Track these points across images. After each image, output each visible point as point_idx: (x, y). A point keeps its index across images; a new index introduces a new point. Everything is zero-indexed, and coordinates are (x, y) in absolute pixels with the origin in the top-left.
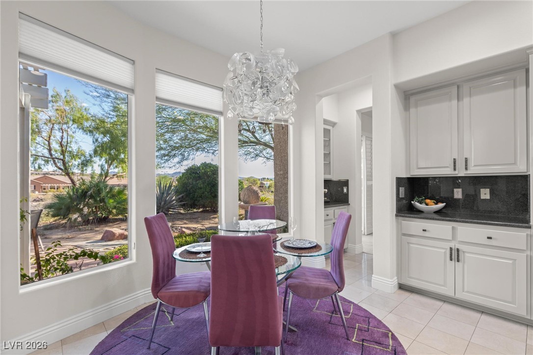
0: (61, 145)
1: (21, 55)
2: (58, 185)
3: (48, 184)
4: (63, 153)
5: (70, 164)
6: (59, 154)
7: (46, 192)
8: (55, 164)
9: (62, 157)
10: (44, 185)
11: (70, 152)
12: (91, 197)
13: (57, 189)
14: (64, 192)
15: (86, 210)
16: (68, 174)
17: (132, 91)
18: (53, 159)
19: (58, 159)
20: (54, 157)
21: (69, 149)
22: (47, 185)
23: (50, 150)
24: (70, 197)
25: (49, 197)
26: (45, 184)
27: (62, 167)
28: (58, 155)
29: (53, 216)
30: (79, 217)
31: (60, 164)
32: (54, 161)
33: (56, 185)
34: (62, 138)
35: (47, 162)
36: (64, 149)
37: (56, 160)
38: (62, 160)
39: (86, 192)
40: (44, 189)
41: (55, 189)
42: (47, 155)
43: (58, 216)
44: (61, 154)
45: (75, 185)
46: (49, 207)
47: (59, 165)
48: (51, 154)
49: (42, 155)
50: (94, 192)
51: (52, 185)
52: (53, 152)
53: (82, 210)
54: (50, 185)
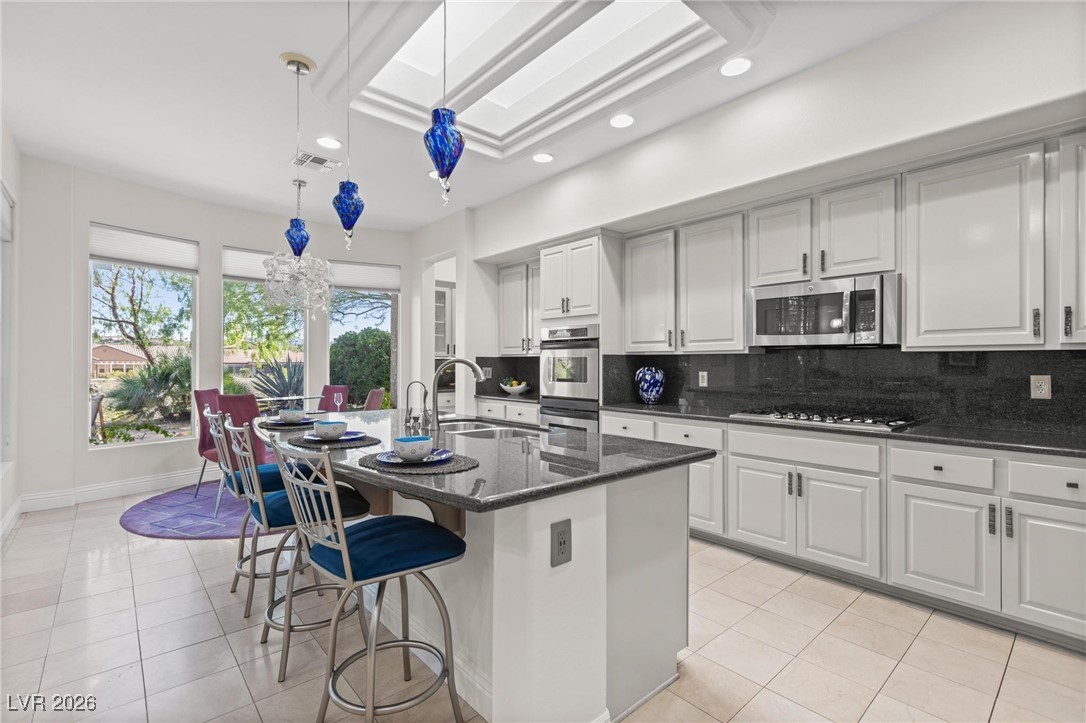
0: (131, 301)
1: (93, 256)
2: (128, 363)
3: (110, 361)
4: (134, 314)
5: (146, 330)
6: (129, 314)
7: (106, 377)
8: (122, 330)
9: (132, 320)
10: (102, 363)
11: (146, 312)
12: (176, 381)
13: (127, 370)
14: (135, 374)
15: (169, 401)
16: (142, 346)
17: (196, 271)
18: (119, 322)
19: (127, 322)
20: (121, 319)
21: (144, 307)
22: (107, 363)
23: (114, 308)
24: (144, 380)
25: (112, 383)
26: (104, 361)
27: (133, 335)
28: (126, 316)
29: (119, 408)
30: (156, 410)
31: (129, 330)
32: (121, 326)
33: (124, 364)
34: (133, 292)
35: (109, 326)
36: (136, 308)
37: (124, 324)
38: (133, 324)
39: (169, 374)
40: (102, 371)
41: (122, 370)
42: (110, 316)
43: (125, 408)
44: (131, 315)
45: (152, 363)
46: (113, 395)
47: (127, 331)
48: (116, 315)
49: (99, 316)
50: (180, 374)
51: (117, 363)
52: (119, 312)
53: (162, 400)
54: (113, 363)
